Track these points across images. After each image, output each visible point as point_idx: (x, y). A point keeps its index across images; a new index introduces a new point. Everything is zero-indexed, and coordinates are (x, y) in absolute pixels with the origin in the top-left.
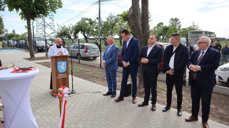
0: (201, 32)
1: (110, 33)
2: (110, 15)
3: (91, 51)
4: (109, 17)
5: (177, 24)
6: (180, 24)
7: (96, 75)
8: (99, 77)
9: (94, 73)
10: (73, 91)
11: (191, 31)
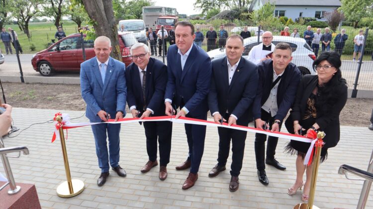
7: (27, 97)
8: (35, 97)
9: (20, 93)
10: (12, 128)
11: (146, 7)
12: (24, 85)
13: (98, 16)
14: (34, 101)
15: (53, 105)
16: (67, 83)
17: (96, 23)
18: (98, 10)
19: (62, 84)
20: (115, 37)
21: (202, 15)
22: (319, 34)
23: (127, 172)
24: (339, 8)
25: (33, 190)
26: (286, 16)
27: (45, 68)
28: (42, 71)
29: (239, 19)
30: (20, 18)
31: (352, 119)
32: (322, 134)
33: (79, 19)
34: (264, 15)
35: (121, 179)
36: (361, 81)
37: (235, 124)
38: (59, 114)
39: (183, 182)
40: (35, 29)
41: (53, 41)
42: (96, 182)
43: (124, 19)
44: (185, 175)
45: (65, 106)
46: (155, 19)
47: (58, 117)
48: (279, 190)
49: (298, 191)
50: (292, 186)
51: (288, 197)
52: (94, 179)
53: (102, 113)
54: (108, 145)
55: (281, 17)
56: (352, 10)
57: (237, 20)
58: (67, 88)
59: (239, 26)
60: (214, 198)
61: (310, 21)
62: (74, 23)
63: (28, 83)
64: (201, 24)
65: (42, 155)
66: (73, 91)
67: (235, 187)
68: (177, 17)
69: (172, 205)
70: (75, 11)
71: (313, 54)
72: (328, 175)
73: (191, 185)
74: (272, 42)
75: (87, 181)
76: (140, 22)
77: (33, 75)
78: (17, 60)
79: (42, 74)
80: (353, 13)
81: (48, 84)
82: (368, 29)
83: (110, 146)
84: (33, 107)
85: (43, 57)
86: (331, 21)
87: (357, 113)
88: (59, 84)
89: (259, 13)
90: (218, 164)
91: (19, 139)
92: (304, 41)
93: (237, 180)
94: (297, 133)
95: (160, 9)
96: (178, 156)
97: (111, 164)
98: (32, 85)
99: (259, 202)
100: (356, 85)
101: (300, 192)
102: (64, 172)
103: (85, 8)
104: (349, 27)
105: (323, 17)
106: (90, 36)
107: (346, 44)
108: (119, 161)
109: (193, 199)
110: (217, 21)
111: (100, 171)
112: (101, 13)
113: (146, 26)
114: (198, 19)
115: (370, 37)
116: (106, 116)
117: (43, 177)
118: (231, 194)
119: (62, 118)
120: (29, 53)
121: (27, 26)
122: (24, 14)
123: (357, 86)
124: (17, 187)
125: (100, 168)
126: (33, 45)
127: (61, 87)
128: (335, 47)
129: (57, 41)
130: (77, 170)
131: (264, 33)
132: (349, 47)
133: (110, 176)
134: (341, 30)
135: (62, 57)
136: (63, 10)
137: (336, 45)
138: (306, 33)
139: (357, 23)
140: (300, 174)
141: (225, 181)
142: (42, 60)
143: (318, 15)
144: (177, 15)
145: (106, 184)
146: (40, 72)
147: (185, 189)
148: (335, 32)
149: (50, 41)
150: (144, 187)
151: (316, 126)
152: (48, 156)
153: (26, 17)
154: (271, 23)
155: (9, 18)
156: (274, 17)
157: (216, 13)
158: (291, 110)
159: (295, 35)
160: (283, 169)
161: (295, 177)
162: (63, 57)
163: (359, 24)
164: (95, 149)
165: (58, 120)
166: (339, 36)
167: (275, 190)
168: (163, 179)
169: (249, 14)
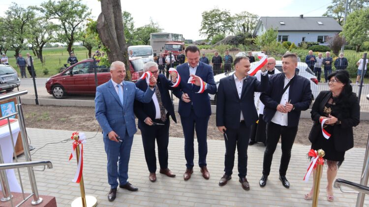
0: (167, 35)
1: (17, 39)
2: (13, 5)
3: (3, 78)
4: (10, 10)
5: (128, 22)
6: (132, 21)
7: (41, 118)
8: (49, 119)
9: (35, 115)
11: (154, 33)
12: (38, 107)
13: (111, 44)
14: (49, 122)
15: (66, 126)
16: (79, 106)
17: (109, 50)
18: (111, 38)
19: (75, 106)
20: (126, 62)
21: (208, 40)
22: (320, 58)
24: (341, 33)
25: (53, 202)
26: (289, 40)
27: (58, 91)
28: (55, 94)
29: (244, 44)
30: (35, 44)
32: (322, 152)
33: (90, 44)
34: (268, 40)
40: (48, 54)
41: (65, 65)
43: (133, 45)
45: (77, 127)
46: (163, 45)
47: (75, 135)
55: (285, 42)
57: (241, 45)
58: (79, 110)
59: (243, 51)
61: (313, 46)
62: (84, 49)
63: (42, 105)
64: (207, 49)
66: (84, 113)
70: (87, 37)
74: (276, 67)
75: (99, 198)
76: (148, 47)
77: (46, 97)
78: (33, 84)
79: (55, 97)
80: (354, 37)
81: (61, 106)
84: (47, 128)
85: (56, 81)
86: (333, 45)
88: (71, 106)
89: (262, 38)
91: (35, 157)
92: (305, 65)
98: (45, 107)
103: (99, 36)
104: (351, 51)
105: (325, 42)
106: (103, 61)
110: (222, 46)
112: (114, 41)
114: (203, 44)
119: (79, 137)
120: (43, 77)
121: (41, 51)
122: (39, 40)
124: (40, 198)
125: (110, 184)
126: (46, 69)
127: (73, 109)
130: (90, 187)
136: (75, 37)
138: (308, 58)
139: (359, 47)
142: (56, 84)
143: (320, 40)
144: (183, 41)
148: (337, 56)
149: (62, 66)
152: (63, 173)
153: (41, 43)
154: (274, 48)
155: (25, 44)
156: (277, 42)
157: (221, 38)
162: (75, 81)
165: (75, 139)
169: (252, 39)
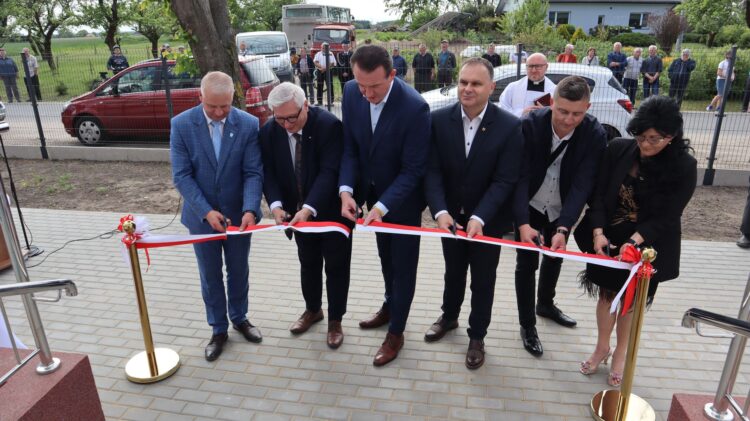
7: (55, 187)
8: (71, 188)
9: (41, 180)
10: (29, 248)
11: (290, 6)
12: (47, 163)
13: (198, 23)
14: (72, 195)
15: (108, 203)
16: (134, 160)
17: (194, 37)
18: (199, 12)
19: (126, 162)
20: (232, 66)
21: (402, 21)
22: (637, 59)
23: (264, 332)
24: (678, 7)
25: (84, 365)
26: (572, 22)
27: (90, 129)
28: (83, 136)
29: (477, 30)
30: (34, 29)
31: (704, 228)
32: (650, 252)
33: (155, 30)
34: (527, 22)
35: (253, 348)
36: (722, 153)
37: (480, 233)
38: (128, 219)
39: (375, 351)
40: (64, 51)
41: (103, 75)
42: (203, 354)
43: (245, 31)
44: (378, 338)
45: (133, 205)
46: (309, 30)
47: (126, 223)
48: (563, 366)
49: (600, 366)
50: (588, 358)
51: (581, 378)
52: (198, 347)
53: (214, 216)
54: (225, 279)
55: (562, 26)
56: (703, 11)
57: (472, 32)
58: (135, 170)
59: (476, 44)
60: (437, 382)
61: (620, 34)
62: (143, 40)
63: (55, 160)
64: (401, 39)
65: (92, 302)
66: (147, 175)
67: (477, 360)
68: (352, 27)
69: (354, 396)
70: (147, 15)
71: (627, 98)
72: (659, 336)
73: (390, 357)
74: (547, 75)
75: (184, 352)
76: (279, 36)
77: (64, 143)
78: (33, 114)
79: (83, 142)
80: (704, 16)
81: (96, 162)
82: (735, 49)
83: (229, 282)
84: (68, 208)
85: (84, 107)
86: (660, 33)
87: (714, 215)
88: (118, 161)
89: (516, 18)
90: (444, 316)
91: (44, 269)
92: (608, 73)
93: (481, 346)
94: (600, 251)
95: (318, 10)
96: (362, 302)
97: (231, 317)
98: (64, 164)
99: (526, 388)
100: (712, 159)
101: (606, 369)
102: (140, 335)
103: (171, 7)
104: (697, 45)
105: (644, 25)
106: (183, 63)
107: (691, 78)
108: (246, 311)
109: (396, 384)
110: (433, 33)
111: (208, 332)
112: (205, 18)
113: (290, 44)
114: (393, 30)
115: (740, 64)
116: (222, 223)
117: (96, 344)
118: (470, 375)
119: (134, 226)
120: (55, 100)
121: (48, 44)
122: (41, 19)
123: (715, 162)
124: (54, 359)
125: (211, 325)
126: (62, 84)
127: (123, 167)
128: (669, 84)
129: (111, 75)
130: (163, 330)
131: (529, 58)
132: (698, 84)
133: (231, 342)
134: (682, 51)
135: (124, 108)
136: (122, 13)
137: (672, 82)
138: (612, 58)
139: (713, 36)
140: (604, 334)
141: (458, 349)
142: (84, 114)
143: (634, 21)
144: (352, 23)
145: (222, 357)
146: (80, 138)
147: (378, 364)
148: (669, 55)
149: (97, 76)
150: (298, 361)
151: (637, 238)
152: (105, 303)
153: (46, 28)
154: (541, 38)
155: (11, 29)
156: (547, 25)
157: (431, 17)
158: (586, 207)
159: (590, 61)
160: (571, 325)
161: (595, 341)
162: (126, 107)
163: (717, 39)
164: (200, 289)
165: (126, 230)
166: (677, 64)
167: (557, 365)
168: (334, 347)
169: (496, 19)
